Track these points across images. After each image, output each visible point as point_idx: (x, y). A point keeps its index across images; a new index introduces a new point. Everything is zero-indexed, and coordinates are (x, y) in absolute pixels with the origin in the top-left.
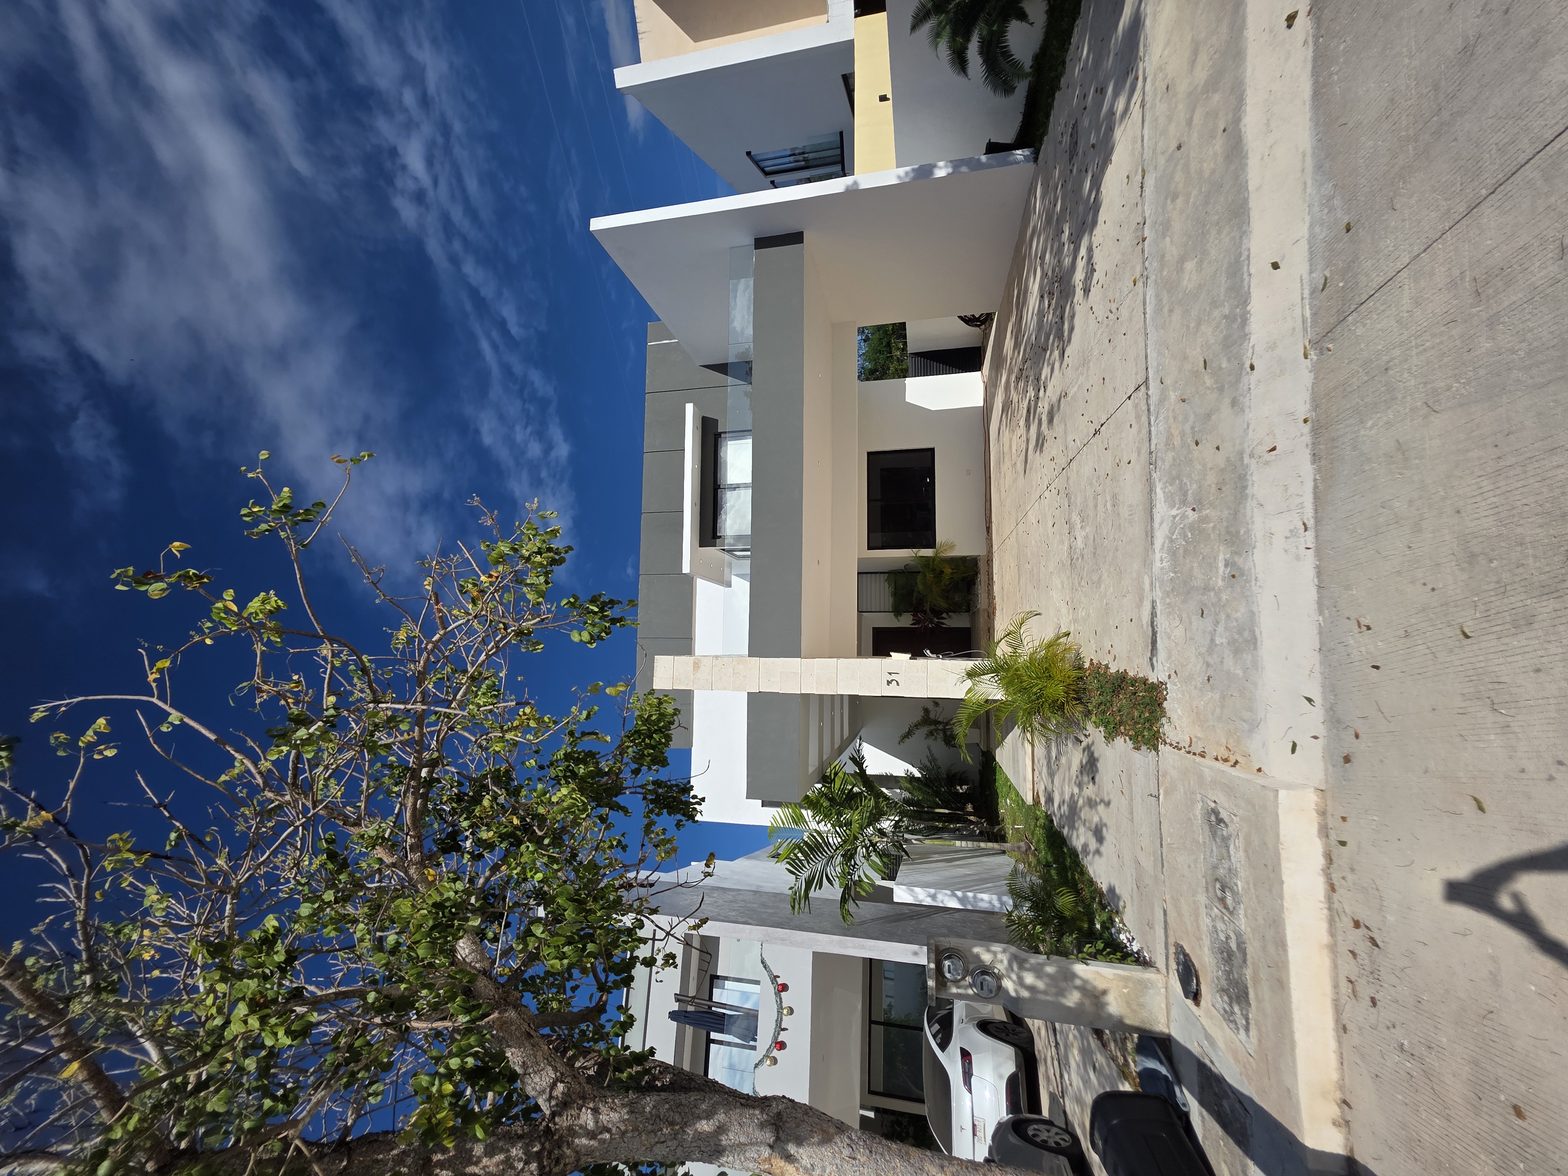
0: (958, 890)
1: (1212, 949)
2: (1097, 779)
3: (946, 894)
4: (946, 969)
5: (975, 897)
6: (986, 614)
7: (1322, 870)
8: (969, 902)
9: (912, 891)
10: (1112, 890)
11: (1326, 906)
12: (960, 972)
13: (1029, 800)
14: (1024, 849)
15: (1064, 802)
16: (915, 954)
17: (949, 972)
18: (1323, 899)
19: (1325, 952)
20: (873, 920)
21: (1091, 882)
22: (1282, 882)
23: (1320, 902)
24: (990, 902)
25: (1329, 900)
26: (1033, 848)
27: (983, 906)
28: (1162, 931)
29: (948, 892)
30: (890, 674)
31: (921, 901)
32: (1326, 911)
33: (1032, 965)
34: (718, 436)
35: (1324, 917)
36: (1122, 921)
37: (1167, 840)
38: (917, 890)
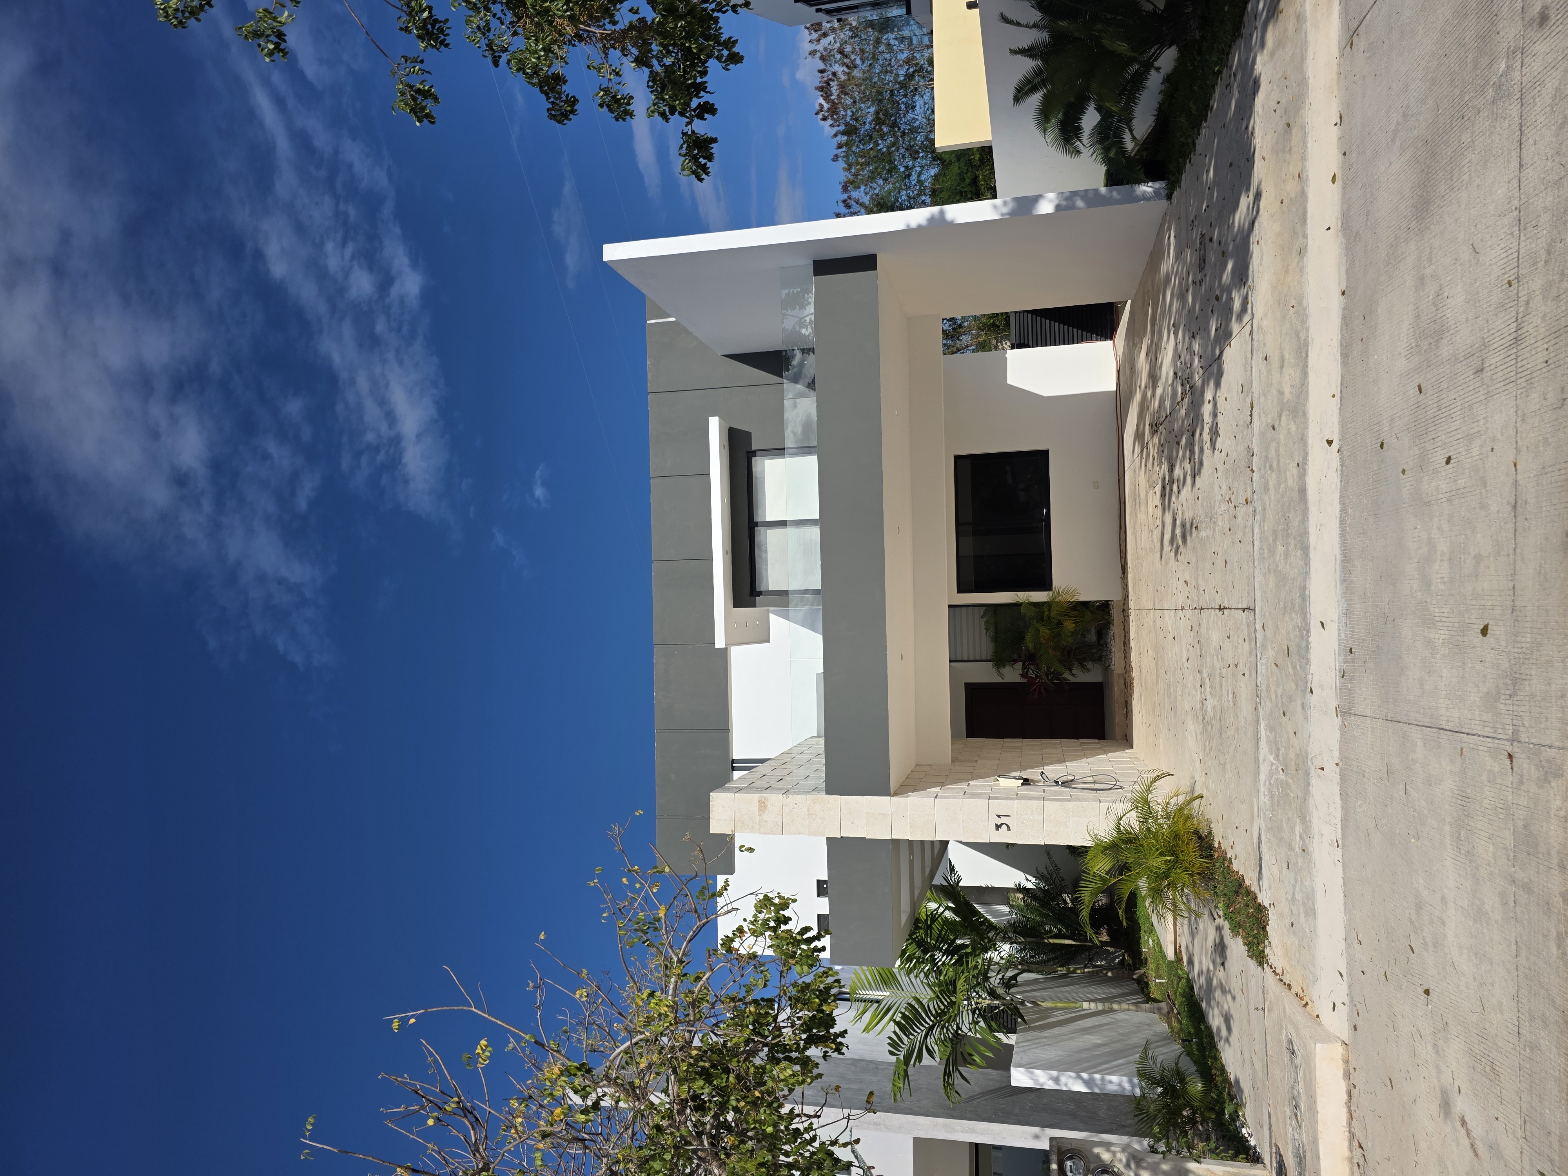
0: (1083, 1072)
1: (1293, 1153)
2: (1226, 964)
3: (1070, 1077)
4: (1068, 1168)
5: (1102, 1079)
6: (1122, 681)
7: (1346, 1103)
8: (1097, 1085)
9: (1032, 1073)
10: (1237, 1081)
11: (1348, 1129)
12: (1081, 1171)
13: (1170, 955)
14: (1165, 1010)
15: (1202, 972)
16: (1037, 1137)
17: (1071, 1172)
18: (1345, 1124)
19: (1346, 1162)
20: (983, 1094)
21: (1223, 1070)
22: (1318, 1112)
23: (1344, 1127)
24: (1120, 1085)
25: (1349, 1125)
26: (1175, 1011)
27: (1112, 1088)
28: (1268, 1131)
29: (1073, 1074)
30: (999, 816)
31: (1042, 1085)
32: (1347, 1134)
33: (1148, 1163)
34: (751, 454)
35: (1346, 1137)
36: (1244, 1116)
37: (1270, 1052)
38: (1038, 1072)
